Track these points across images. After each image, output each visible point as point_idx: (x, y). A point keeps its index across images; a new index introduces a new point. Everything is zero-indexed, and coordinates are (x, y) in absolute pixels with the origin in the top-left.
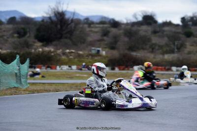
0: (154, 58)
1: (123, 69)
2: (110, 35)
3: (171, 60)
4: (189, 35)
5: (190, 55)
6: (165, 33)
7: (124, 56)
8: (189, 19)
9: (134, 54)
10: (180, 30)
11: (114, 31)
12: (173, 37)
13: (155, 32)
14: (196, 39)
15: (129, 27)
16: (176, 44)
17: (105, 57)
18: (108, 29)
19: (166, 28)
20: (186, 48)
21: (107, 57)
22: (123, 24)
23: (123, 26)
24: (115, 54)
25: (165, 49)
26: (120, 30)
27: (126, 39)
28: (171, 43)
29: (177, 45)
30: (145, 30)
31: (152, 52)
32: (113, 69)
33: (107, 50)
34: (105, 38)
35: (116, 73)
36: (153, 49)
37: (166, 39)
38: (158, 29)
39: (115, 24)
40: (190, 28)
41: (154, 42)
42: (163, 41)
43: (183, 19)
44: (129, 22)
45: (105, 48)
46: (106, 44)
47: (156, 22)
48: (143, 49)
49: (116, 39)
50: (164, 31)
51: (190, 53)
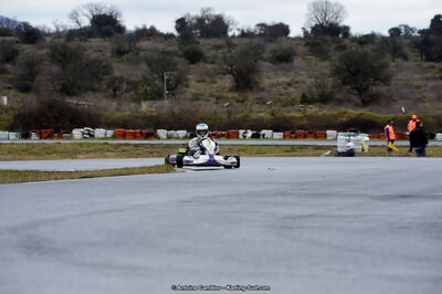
0: (118, 110)
1: (50, 137)
2: (20, 59)
3: (154, 114)
4: (194, 57)
5: (196, 103)
6: (142, 54)
7: (51, 106)
8: (194, 21)
9: (73, 101)
10: (174, 48)
11: (27, 50)
12: (160, 64)
13: (119, 53)
14: (209, 66)
15: (62, 40)
16: (166, 77)
17: (7, 110)
18: (16, 46)
19: (144, 44)
20: (187, 86)
21: (12, 109)
22: (49, 35)
23: (48, 39)
24: (31, 101)
25: (141, 90)
26: (43, 48)
27: (56, 69)
28: (155, 76)
29: (168, 81)
30: (97, 47)
31: (114, 96)
32: (26, 136)
33: (12, 92)
34: (8, 66)
35: (33, 145)
36: (114, 90)
37: (144, 66)
38: (126, 46)
39: (30, 35)
40: (198, 43)
41: (117, 73)
42: (139, 72)
43: (181, 23)
44: (61, 30)
45: (9, 88)
46: (10, 81)
47: (121, 29)
48: (94, 90)
49: (32, 68)
50: (139, 49)
51: (196, 97)
